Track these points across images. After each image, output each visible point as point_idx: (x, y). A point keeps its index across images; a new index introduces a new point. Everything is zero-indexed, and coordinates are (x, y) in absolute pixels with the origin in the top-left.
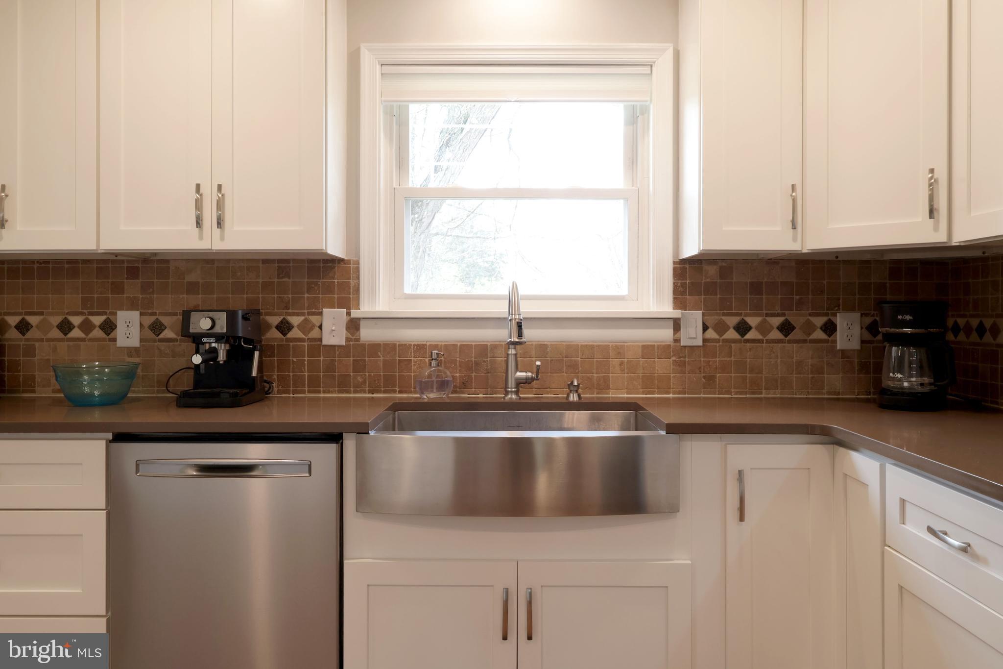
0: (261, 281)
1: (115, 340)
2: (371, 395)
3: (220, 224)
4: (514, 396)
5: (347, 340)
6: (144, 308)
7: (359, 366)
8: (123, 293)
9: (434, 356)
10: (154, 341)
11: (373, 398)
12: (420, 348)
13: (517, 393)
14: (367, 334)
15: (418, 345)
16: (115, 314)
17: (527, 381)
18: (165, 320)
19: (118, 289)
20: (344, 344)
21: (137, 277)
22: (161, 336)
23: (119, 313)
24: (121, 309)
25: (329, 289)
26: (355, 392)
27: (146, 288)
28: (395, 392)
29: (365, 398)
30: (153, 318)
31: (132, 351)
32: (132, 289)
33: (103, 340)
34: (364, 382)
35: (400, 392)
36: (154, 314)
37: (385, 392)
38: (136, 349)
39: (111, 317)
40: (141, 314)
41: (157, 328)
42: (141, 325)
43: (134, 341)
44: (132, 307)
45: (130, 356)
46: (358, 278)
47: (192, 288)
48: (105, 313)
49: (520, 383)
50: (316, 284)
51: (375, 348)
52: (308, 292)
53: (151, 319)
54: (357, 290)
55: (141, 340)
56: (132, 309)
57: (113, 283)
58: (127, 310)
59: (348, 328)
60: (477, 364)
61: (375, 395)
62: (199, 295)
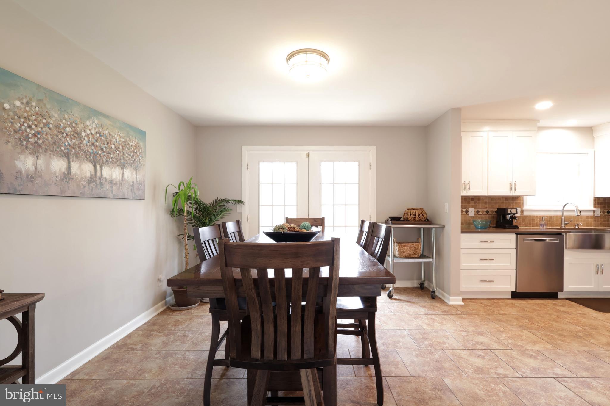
0: (501, 201)
1: (468, 214)
2: (526, 227)
3: (515, 189)
4: (564, 227)
5: (521, 215)
6: (475, 207)
7: (523, 221)
8: (470, 204)
9: (543, 218)
10: (477, 215)
11: (526, 228)
12: (537, 217)
13: (564, 226)
14: (525, 213)
15: (537, 216)
16: (469, 209)
17: (567, 224)
18: (480, 210)
19: (469, 203)
20: (520, 216)
21: (473, 200)
22: (479, 214)
23: (470, 209)
24: (470, 208)
25: (516, 203)
26: (522, 226)
27: (475, 203)
28: (531, 226)
29: (524, 228)
30: (477, 210)
31: (472, 217)
32: (472, 203)
33: (466, 214)
34: (524, 224)
35: (532, 226)
36: (477, 209)
37: (529, 226)
38: (473, 217)
39: (468, 210)
40: (475, 209)
41: (478, 212)
42: (474, 212)
43: (473, 215)
44: (472, 207)
45: (472, 218)
46: (523, 201)
47: (486, 203)
48: (466, 209)
49: (565, 224)
50: (514, 202)
51: (527, 217)
52: (512, 204)
53: (476, 210)
54: (523, 204)
55: (474, 215)
56: (472, 208)
57: (468, 202)
58: (471, 208)
59: (521, 212)
60: (549, 220)
61: (527, 227)
62: (487, 204)
